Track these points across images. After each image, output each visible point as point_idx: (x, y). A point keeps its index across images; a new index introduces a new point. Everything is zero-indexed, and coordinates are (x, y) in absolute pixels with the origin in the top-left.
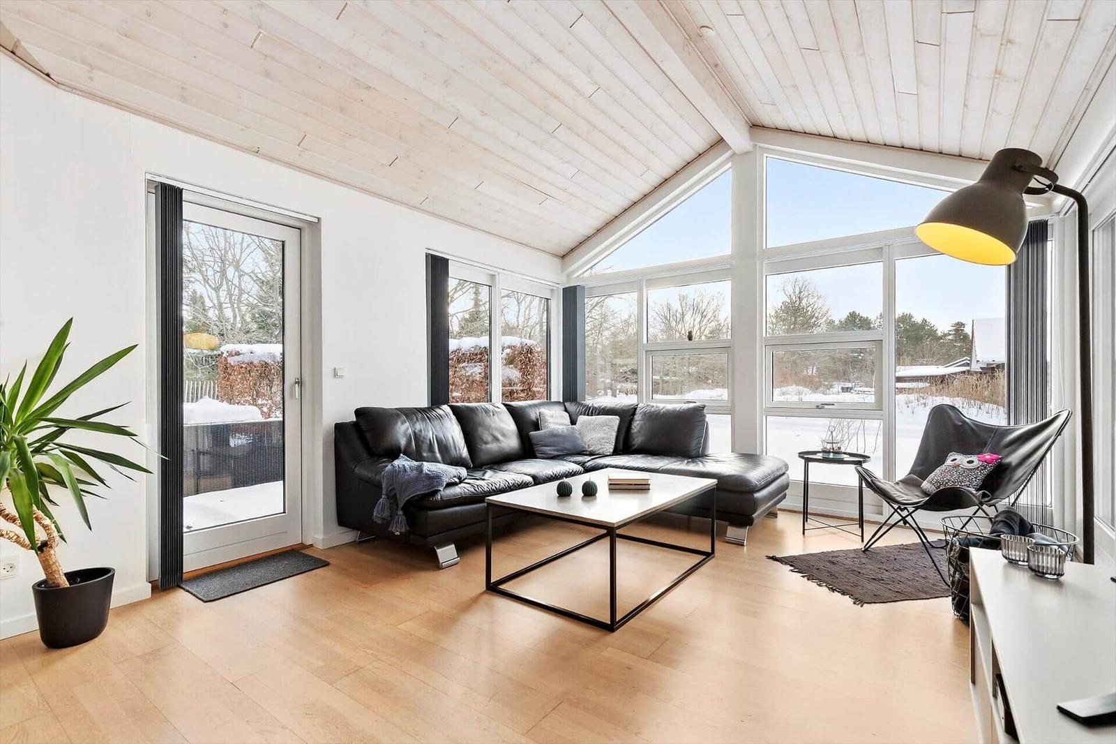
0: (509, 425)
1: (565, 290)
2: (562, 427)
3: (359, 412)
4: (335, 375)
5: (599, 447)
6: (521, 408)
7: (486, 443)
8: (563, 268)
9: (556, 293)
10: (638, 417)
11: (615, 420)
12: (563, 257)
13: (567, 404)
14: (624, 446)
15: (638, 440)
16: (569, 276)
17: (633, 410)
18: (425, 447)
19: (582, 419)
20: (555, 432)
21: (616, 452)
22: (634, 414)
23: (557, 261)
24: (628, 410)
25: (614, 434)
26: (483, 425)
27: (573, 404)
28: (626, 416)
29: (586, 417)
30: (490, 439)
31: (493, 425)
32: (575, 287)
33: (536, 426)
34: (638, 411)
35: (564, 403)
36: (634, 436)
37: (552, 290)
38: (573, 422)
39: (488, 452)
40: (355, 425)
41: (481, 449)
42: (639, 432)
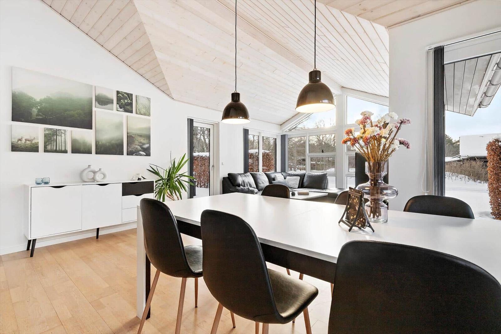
0: (266, 179)
1: (282, 136)
2: (281, 180)
3: (229, 174)
4: (222, 164)
5: (293, 186)
6: (269, 174)
7: (260, 184)
8: (281, 129)
9: (278, 136)
10: (306, 177)
11: (299, 178)
12: (281, 125)
13: (283, 173)
14: (301, 185)
15: (306, 184)
16: (283, 131)
17: (304, 175)
18: (246, 184)
19: (288, 177)
20: (280, 182)
21: (299, 188)
22: (304, 176)
23: (279, 126)
24: (302, 175)
25: (298, 182)
26: (259, 179)
27: (285, 173)
28: (302, 177)
29: (289, 177)
30: (261, 183)
31: (262, 179)
32: (285, 135)
33: (274, 179)
34: (306, 175)
35: (281, 172)
36: (305, 183)
37: (277, 135)
38: (285, 179)
39: (261, 187)
40: (228, 178)
41: (259, 186)
42: (306, 181)
